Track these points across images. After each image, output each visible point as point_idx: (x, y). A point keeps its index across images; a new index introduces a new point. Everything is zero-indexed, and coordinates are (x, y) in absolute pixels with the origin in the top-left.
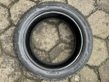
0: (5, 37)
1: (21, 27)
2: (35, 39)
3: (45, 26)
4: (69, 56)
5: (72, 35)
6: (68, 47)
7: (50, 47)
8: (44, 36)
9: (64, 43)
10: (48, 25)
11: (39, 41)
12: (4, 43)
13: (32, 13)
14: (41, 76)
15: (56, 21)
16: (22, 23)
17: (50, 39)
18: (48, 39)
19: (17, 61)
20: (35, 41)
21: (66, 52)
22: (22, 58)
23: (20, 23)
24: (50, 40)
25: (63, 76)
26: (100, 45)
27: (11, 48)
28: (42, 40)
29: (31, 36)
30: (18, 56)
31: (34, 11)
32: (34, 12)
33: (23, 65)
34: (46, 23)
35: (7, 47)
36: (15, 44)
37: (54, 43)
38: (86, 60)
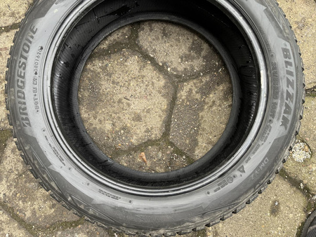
0: (11, 185)
1: (26, 114)
2: (100, 128)
3: (99, 70)
4: (229, 106)
5: (194, 40)
6: (207, 83)
7: (159, 119)
8: (120, 101)
9: (190, 79)
10: (106, 62)
11: (113, 125)
12: (21, 202)
13: (29, 47)
14: (197, 219)
15: (120, 34)
16: (20, 100)
17: (141, 97)
18: (136, 103)
19: (92, 228)
20: (103, 132)
21: (214, 102)
22: (97, 206)
23: (15, 104)
24: (145, 101)
25: (266, 169)
26: (294, 10)
27: (48, 203)
28: (122, 118)
29: (80, 125)
30: (82, 207)
31: (32, 37)
32: (31, 39)
33: (118, 225)
34: (97, 61)
35: (36, 207)
36: (43, 178)
37: (162, 99)
38: (297, 68)
